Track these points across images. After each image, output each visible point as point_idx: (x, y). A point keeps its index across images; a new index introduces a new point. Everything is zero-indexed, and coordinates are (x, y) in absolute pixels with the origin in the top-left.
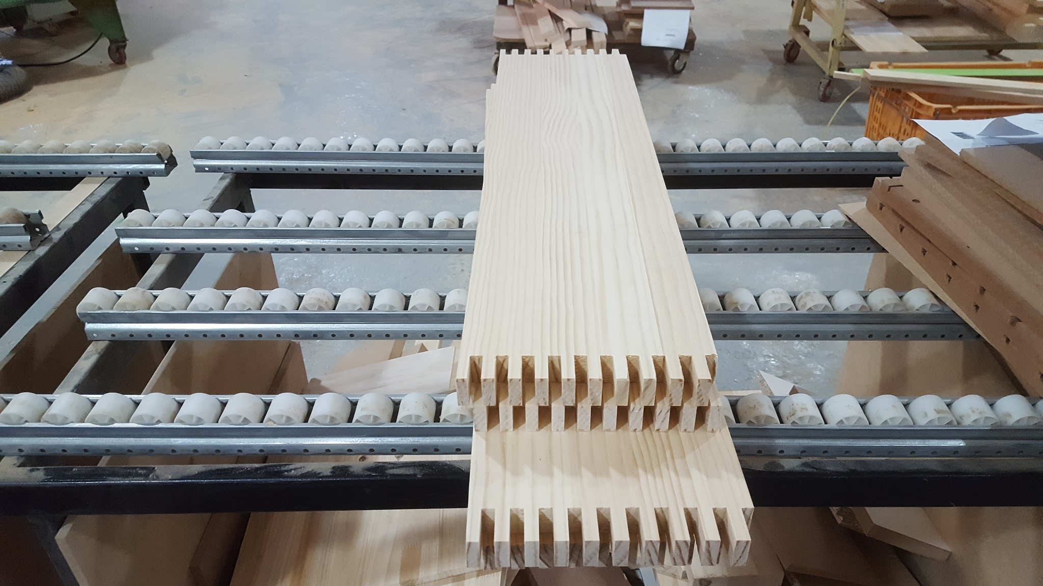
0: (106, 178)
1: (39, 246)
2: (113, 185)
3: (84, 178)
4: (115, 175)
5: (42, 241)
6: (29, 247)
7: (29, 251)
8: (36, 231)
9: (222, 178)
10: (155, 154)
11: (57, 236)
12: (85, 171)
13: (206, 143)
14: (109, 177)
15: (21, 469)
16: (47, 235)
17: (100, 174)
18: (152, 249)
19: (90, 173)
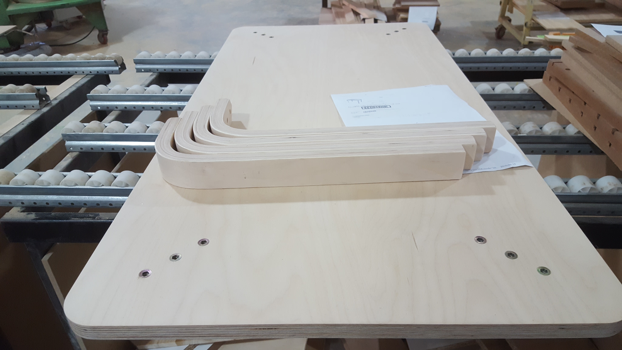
0: (85, 75)
2: (89, 79)
3: (73, 75)
4: (91, 74)
5: (46, 105)
6: (39, 107)
7: (38, 109)
8: (43, 99)
9: (151, 75)
10: (113, 60)
11: (54, 103)
13: (143, 55)
14: (87, 75)
15: (22, 213)
16: (49, 102)
17: (82, 73)
18: (108, 108)
19: (76, 72)
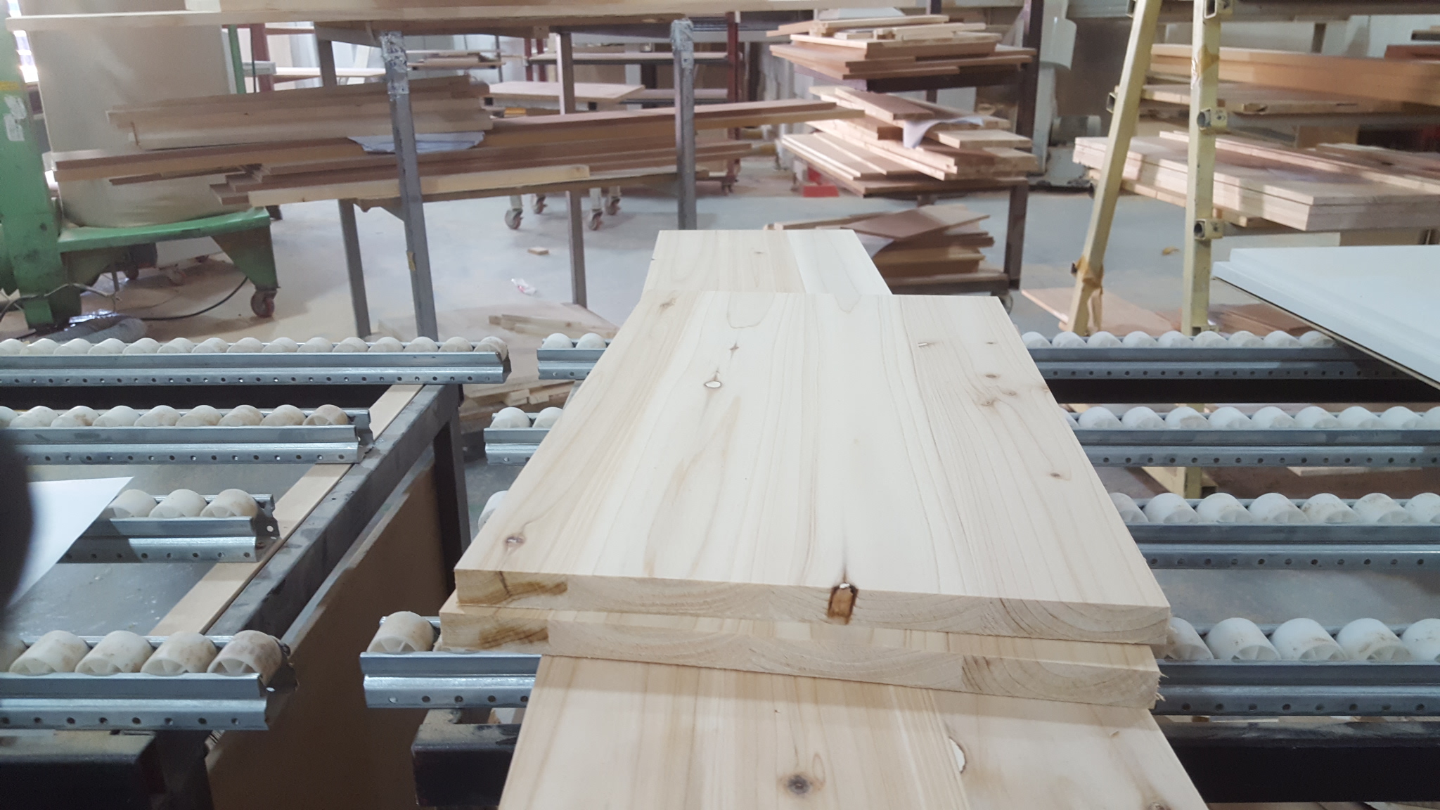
0: (421, 386)
1: (364, 458)
3: (390, 385)
4: (435, 382)
5: (366, 453)
6: (353, 459)
7: (353, 464)
11: (384, 447)
12: (392, 376)
13: (555, 341)
14: (424, 385)
15: (458, 726)
16: (370, 446)
17: (415, 381)
19: (400, 379)
